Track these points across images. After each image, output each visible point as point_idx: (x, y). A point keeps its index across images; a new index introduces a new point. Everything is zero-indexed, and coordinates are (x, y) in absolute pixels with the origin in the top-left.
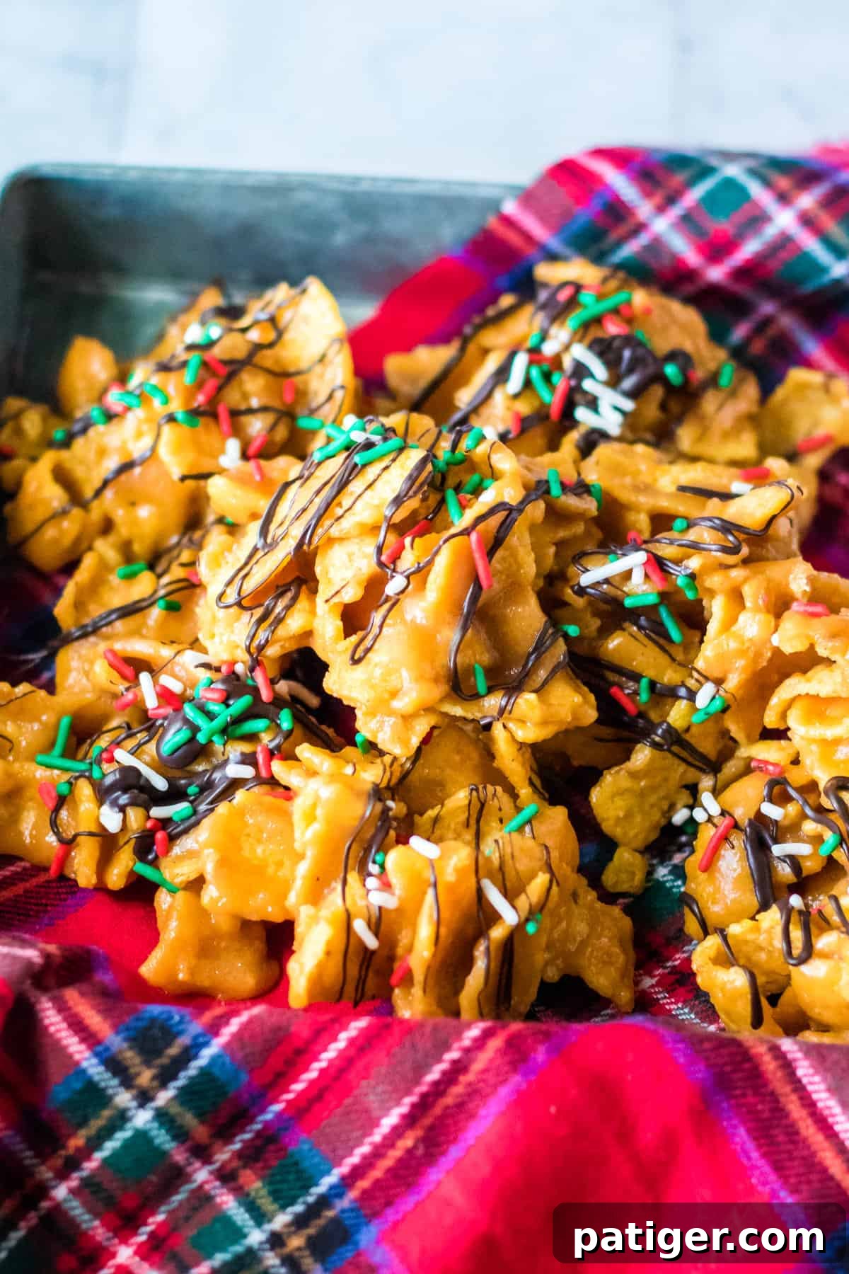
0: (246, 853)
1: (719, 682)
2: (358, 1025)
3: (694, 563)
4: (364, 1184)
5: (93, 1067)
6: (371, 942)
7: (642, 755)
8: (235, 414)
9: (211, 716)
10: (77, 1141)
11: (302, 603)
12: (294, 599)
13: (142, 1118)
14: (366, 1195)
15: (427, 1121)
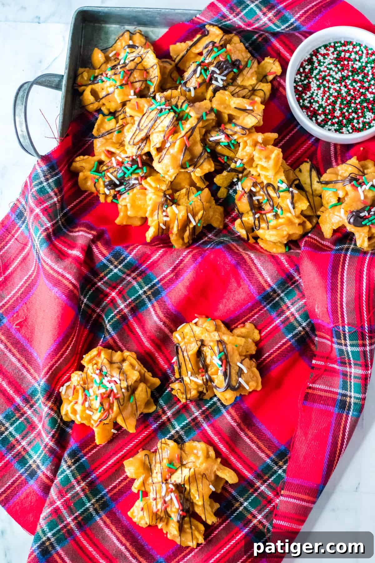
0: (137, 203)
1: (242, 160)
2: (161, 251)
3: (235, 137)
4: (163, 282)
5: (105, 261)
6: (164, 227)
7: (225, 173)
8: (132, 83)
9: (128, 170)
10: (102, 275)
11: (148, 144)
12: (146, 144)
13: (116, 271)
14: (164, 285)
15: (176, 271)
